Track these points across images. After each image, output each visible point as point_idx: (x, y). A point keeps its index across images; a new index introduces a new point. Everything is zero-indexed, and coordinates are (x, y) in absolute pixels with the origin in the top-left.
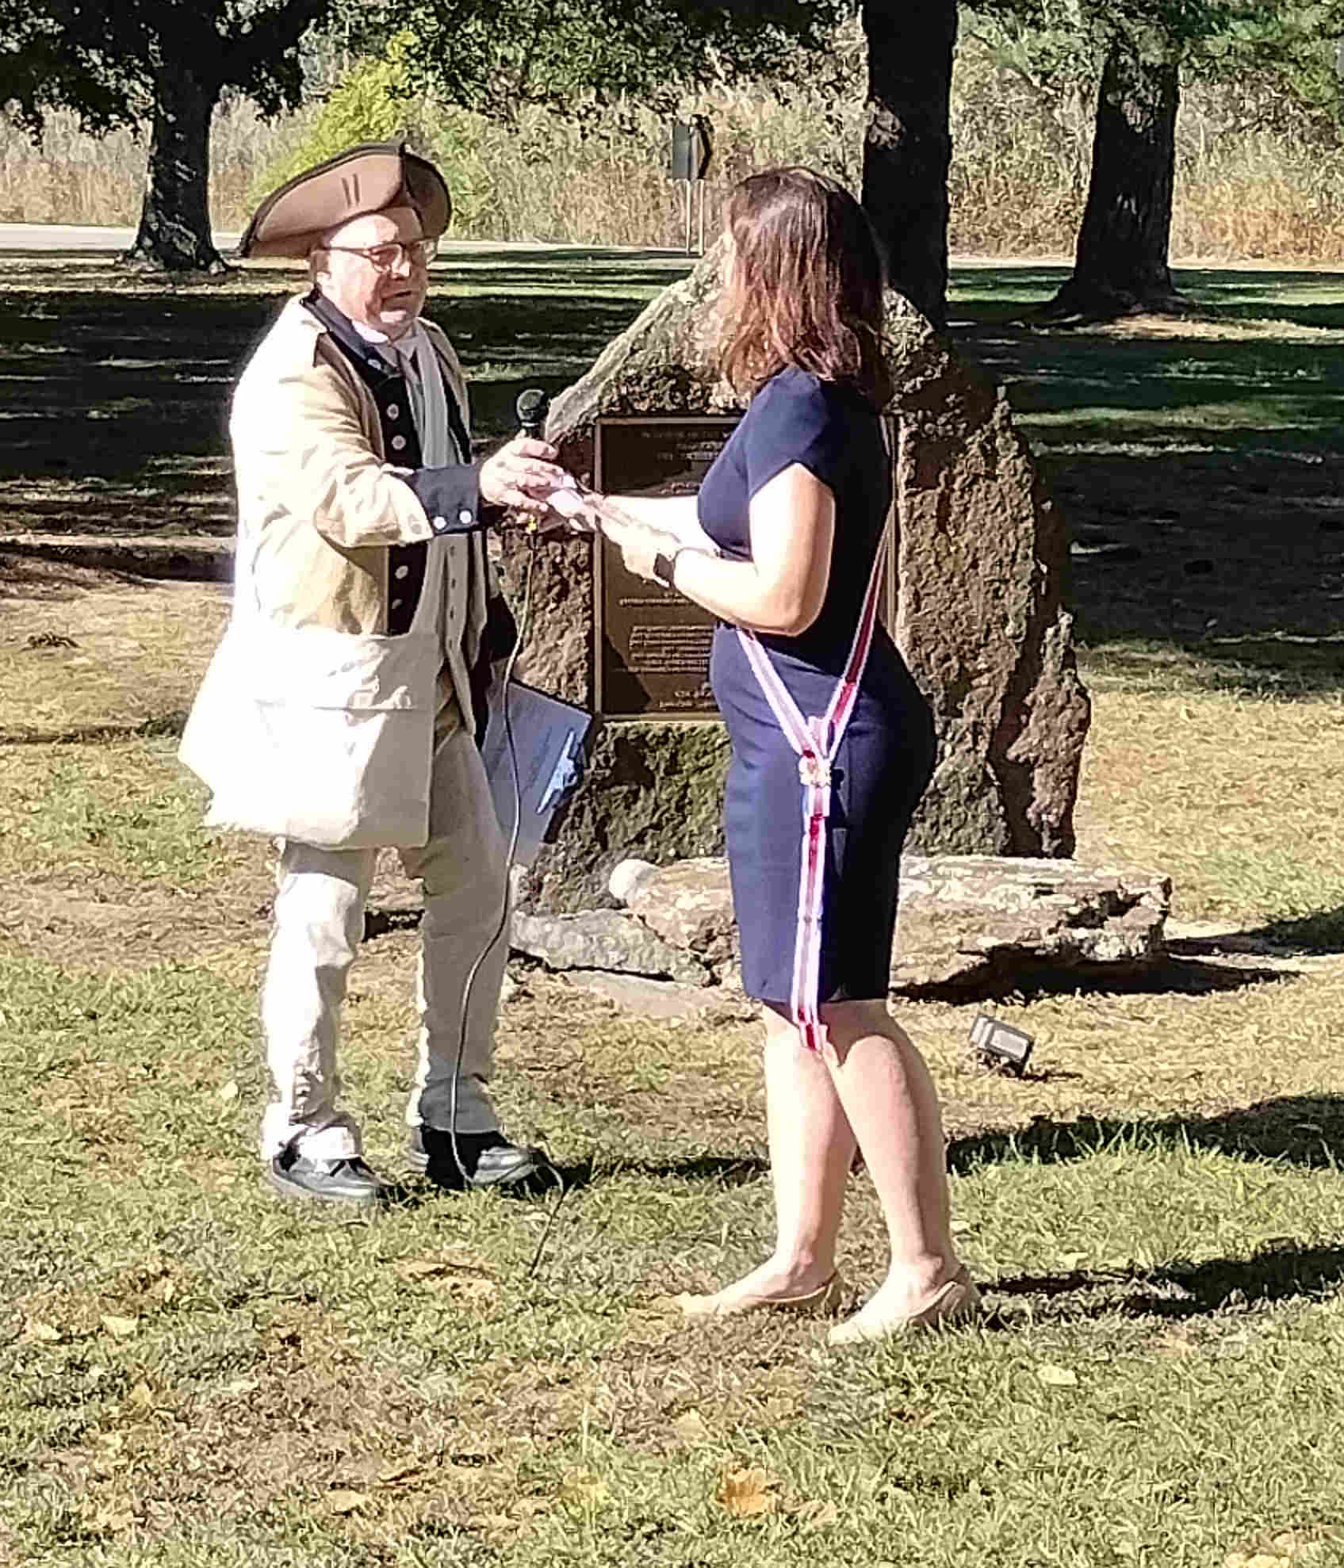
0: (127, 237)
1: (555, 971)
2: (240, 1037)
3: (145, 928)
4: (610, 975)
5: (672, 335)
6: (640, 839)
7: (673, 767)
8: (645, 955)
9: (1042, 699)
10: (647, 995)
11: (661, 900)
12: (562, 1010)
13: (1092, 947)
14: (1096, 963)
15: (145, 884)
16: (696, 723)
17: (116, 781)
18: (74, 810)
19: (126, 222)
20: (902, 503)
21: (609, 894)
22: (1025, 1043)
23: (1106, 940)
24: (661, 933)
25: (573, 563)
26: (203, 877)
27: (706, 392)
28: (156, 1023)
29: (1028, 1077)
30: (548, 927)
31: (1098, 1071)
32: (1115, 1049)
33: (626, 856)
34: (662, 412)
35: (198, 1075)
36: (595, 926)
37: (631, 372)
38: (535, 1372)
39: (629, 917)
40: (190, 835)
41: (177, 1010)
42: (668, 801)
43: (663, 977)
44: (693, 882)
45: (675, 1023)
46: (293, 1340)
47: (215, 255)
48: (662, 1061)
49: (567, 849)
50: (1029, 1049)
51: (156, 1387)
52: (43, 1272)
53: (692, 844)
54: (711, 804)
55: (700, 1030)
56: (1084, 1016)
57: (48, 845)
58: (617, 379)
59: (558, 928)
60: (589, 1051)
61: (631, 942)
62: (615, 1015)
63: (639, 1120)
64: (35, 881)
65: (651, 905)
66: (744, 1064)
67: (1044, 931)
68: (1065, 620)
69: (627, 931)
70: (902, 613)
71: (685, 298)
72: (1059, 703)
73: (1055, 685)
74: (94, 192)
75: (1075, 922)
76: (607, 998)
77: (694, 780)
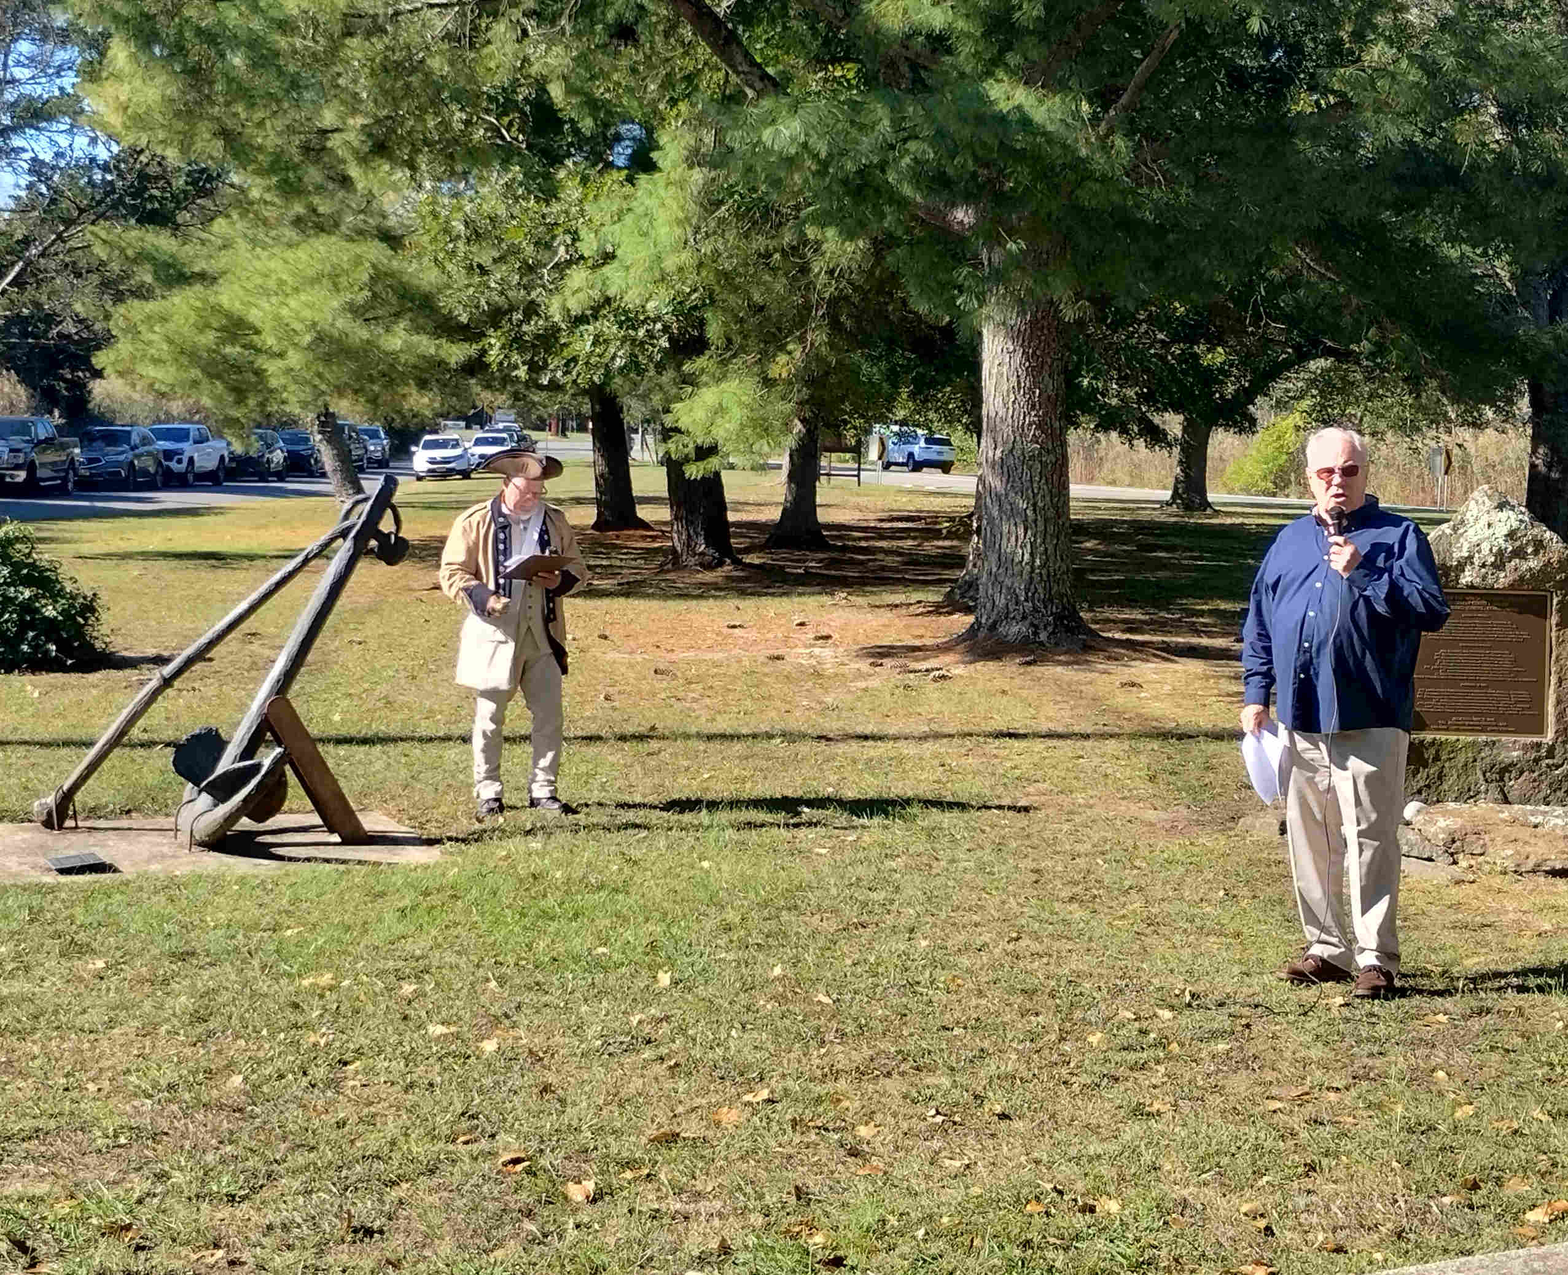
0: (1167, 495)
2: (1221, 878)
3: (1176, 824)
6: (1419, 792)
7: (1437, 758)
8: (1421, 849)
10: (1421, 867)
11: (1429, 823)
15: (1176, 803)
16: (1449, 737)
17: (1162, 752)
18: (1142, 767)
19: (1165, 488)
20: (1554, 634)
24: (1429, 838)
26: (1205, 801)
27: (1457, 577)
28: (1182, 869)
38: (1367, 1048)
39: (1413, 830)
40: (1198, 780)
41: (1191, 864)
42: (1434, 774)
43: (1430, 859)
44: (1446, 814)
45: (1435, 883)
46: (1248, 1026)
47: (1209, 505)
48: (1429, 901)
51: (1182, 1045)
52: (1127, 986)
53: (1445, 796)
54: (1456, 776)
55: (1448, 886)
57: (1129, 782)
61: (1414, 842)
63: (1417, 928)
64: (1123, 798)
65: (1424, 825)
66: (1469, 905)
70: (1552, 688)
71: (1448, 531)
74: (1151, 475)
77: (1447, 765)
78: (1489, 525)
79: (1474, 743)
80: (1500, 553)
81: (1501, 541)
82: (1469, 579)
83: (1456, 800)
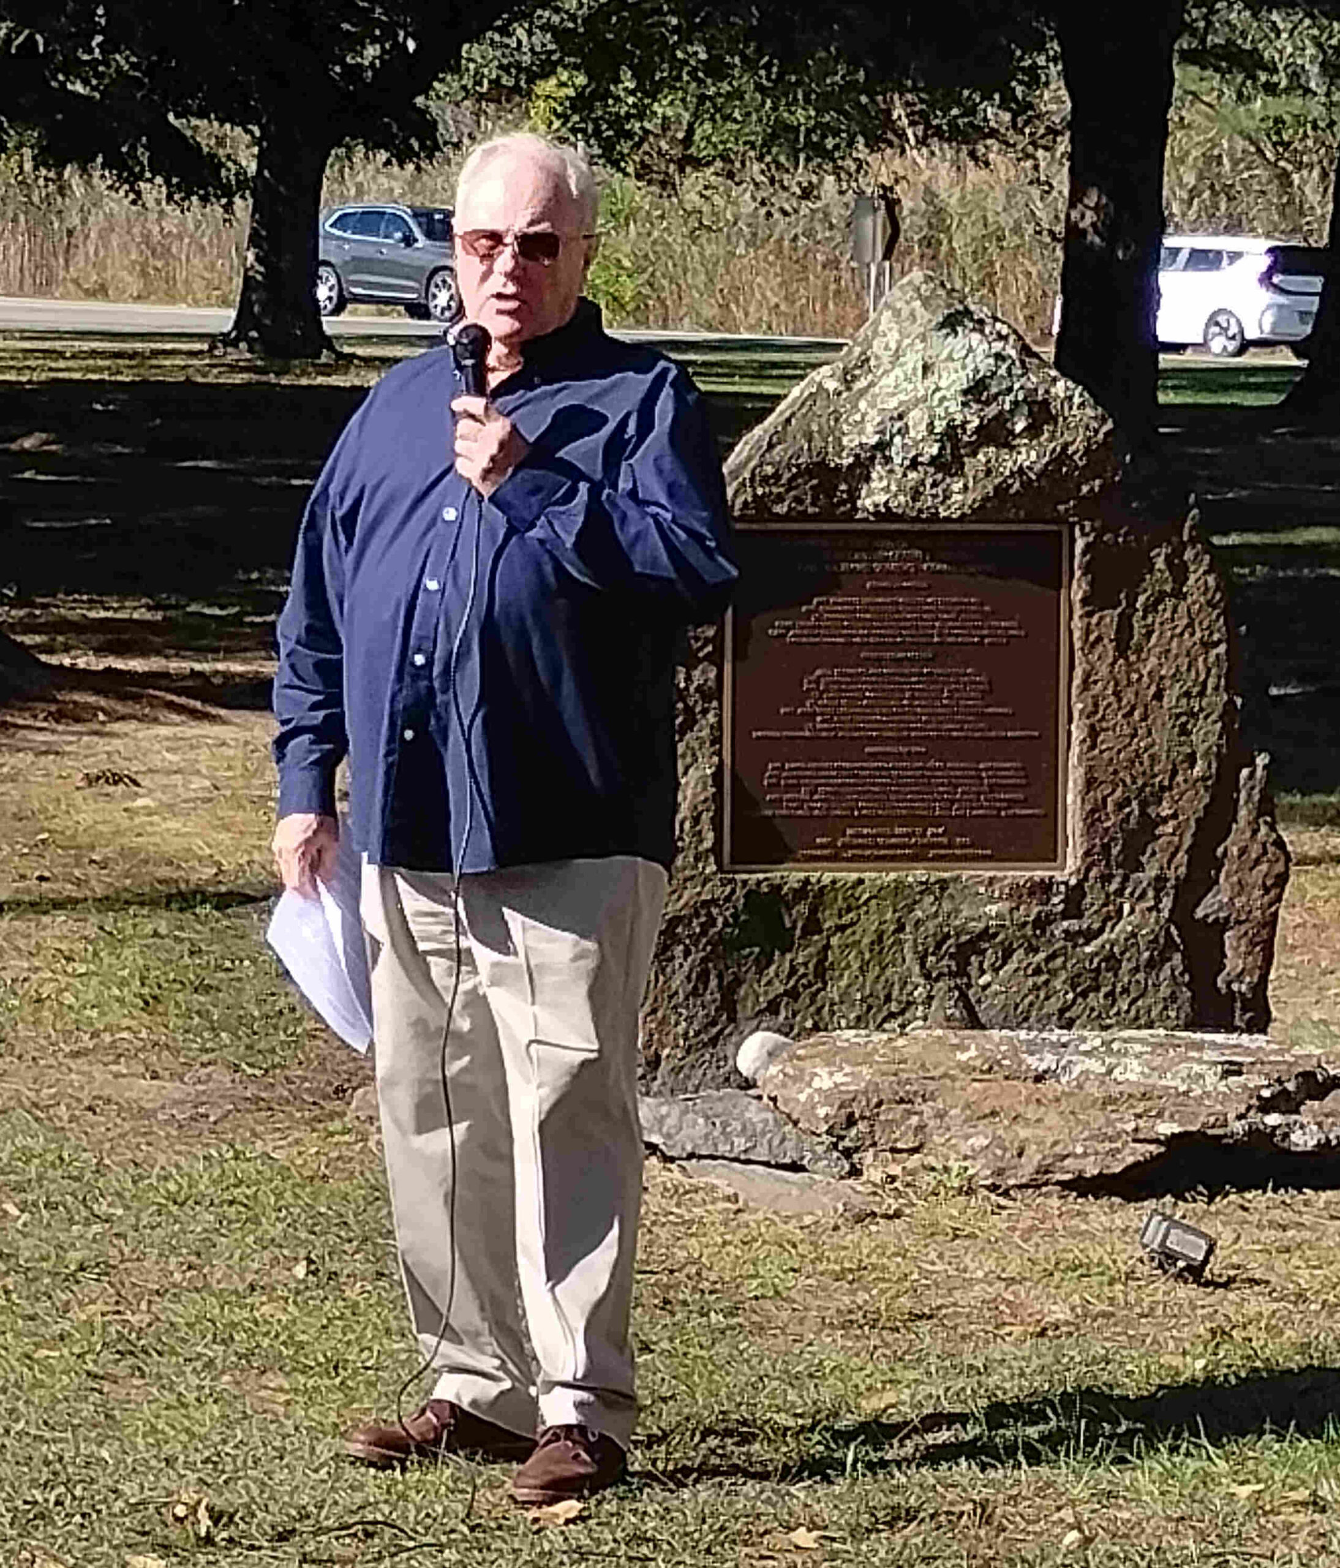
1: (672, 1160)
2: (303, 1234)
3: (202, 1110)
4: (736, 1165)
5: (815, 428)
6: (773, 1008)
7: (813, 926)
8: (776, 1142)
9: (1235, 850)
10: (776, 1188)
11: (795, 1079)
12: (678, 1205)
13: (1286, 1136)
14: (1288, 1152)
15: (205, 1058)
16: (838, 875)
17: (177, 939)
18: (126, 973)
19: (221, 302)
20: (1077, 624)
21: (736, 1071)
22: (1203, 1244)
23: (1302, 1127)
24: (795, 1116)
25: (698, 689)
26: (273, 1051)
27: (853, 495)
28: (209, 1218)
29: (1207, 1284)
30: (664, 1110)
31: (1289, 1276)
32: (1309, 1253)
33: (757, 1029)
34: (804, 517)
35: (253, 1278)
36: (719, 1107)
37: (769, 470)
39: (760, 1098)
40: (260, 1002)
41: (232, 1203)
42: (805, 964)
43: (795, 1167)
44: (832, 1057)
45: (808, 1220)
47: (326, 341)
48: (790, 1264)
49: (690, 1020)
50: (1210, 1251)
52: (59, 1503)
53: (832, 1013)
54: (855, 966)
55: (836, 1228)
56: (1277, 1214)
57: (94, 1013)
58: (752, 479)
59: (676, 1111)
60: (706, 1252)
61: (760, 1126)
62: (739, 1211)
63: (761, 1330)
64: (76, 1055)
65: (784, 1085)
66: (884, 1268)
67: (1231, 1116)
68: (1262, 760)
69: (755, 1113)
70: (1075, 749)
71: (831, 386)
72: (1254, 856)
73: (1248, 834)
75: (1266, 1106)
76: (730, 1191)
77: (834, 941)
78: (926, 368)
79: (899, 887)
80: (951, 433)
81: (954, 407)
82: (882, 498)
83: (859, 1022)
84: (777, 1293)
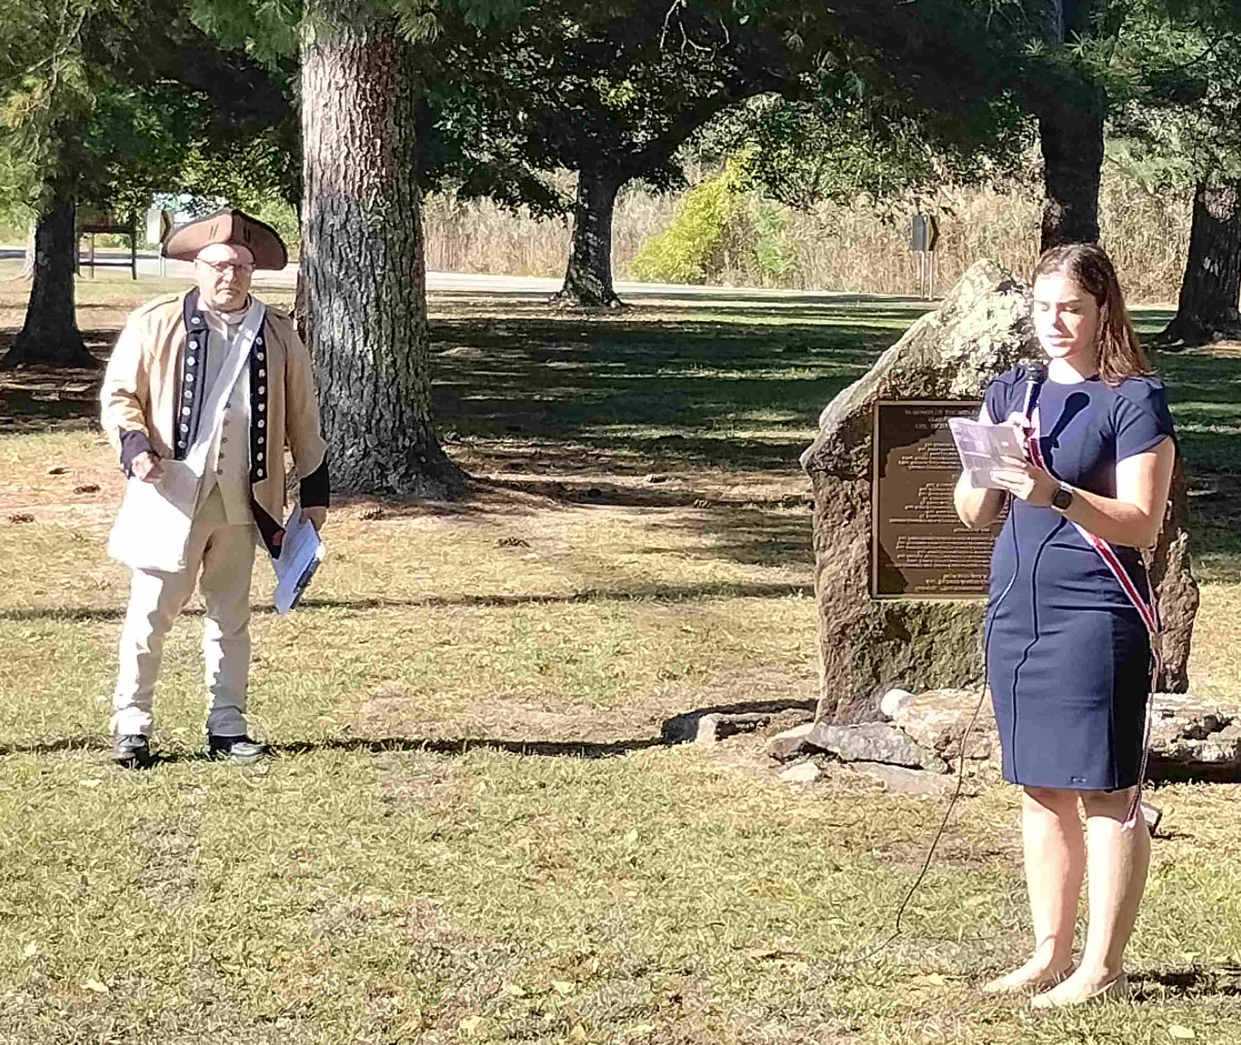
0: (557, 285)
1: (845, 762)
2: (638, 801)
3: (576, 730)
4: (882, 765)
5: (925, 347)
6: (902, 676)
7: (923, 630)
8: (905, 752)
9: (1167, 589)
10: (906, 779)
11: (915, 717)
12: (850, 787)
13: (1199, 752)
14: (1201, 763)
15: (576, 701)
16: (938, 601)
17: (556, 633)
18: (529, 652)
19: (554, 275)
21: (880, 712)
22: (1157, 815)
23: (1209, 747)
24: (916, 738)
25: (860, 495)
26: (614, 696)
27: (947, 385)
28: (584, 791)
29: (1158, 837)
30: (841, 733)
31: (1205, 833)
32: (1215, 820)
33: (892, 688)
34: (918, 398)
35: (612, 825)
36: (872, 732)
37: (899, 371)
38: (836, 1022)
39: (894, 727)
40: (605, 669)
41: (597, 783)
42: (920, 652)
43: (917, 767)
44: (937, 705)
45: (924, 797)
46: (677, 998)
47: (614, 296)
48: (916, 822)
49: (853, 683)
50: (1159, 819)
51: (588, 1028)
52: (512, 951)
53: (936, 679)
54: (949, 653)
55: (940, 802)
56: (1194, 797)
57: (512, 674)
58: (890, 375)
59: (848, 734)
60: (868, 814)
61: (895, 744)
62: (884, 792)
63: (902, 860)
64: (504, 698)
65: (909, 720)
66: (971, 826)
67: (1168, 741)
68: (1183, 537)
69: (893, 736)
71: (935, 323)
72: (1179, 591)
73: (1175, 580)
74: (535, 256)
75: (1188, 736)
76: (879, 780)
77: (937, 638)
78: (989, 314)
79: (974, 608)
80: (1004, 350)
81: (1005, 335)
82: (964, 387)
83: (951, 685)
84: (910, 839)
